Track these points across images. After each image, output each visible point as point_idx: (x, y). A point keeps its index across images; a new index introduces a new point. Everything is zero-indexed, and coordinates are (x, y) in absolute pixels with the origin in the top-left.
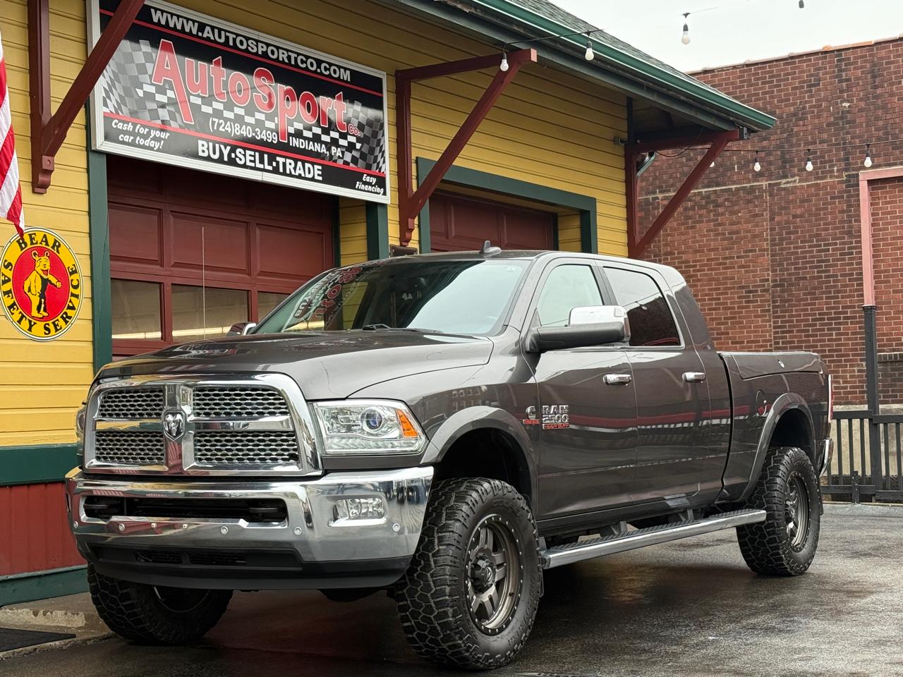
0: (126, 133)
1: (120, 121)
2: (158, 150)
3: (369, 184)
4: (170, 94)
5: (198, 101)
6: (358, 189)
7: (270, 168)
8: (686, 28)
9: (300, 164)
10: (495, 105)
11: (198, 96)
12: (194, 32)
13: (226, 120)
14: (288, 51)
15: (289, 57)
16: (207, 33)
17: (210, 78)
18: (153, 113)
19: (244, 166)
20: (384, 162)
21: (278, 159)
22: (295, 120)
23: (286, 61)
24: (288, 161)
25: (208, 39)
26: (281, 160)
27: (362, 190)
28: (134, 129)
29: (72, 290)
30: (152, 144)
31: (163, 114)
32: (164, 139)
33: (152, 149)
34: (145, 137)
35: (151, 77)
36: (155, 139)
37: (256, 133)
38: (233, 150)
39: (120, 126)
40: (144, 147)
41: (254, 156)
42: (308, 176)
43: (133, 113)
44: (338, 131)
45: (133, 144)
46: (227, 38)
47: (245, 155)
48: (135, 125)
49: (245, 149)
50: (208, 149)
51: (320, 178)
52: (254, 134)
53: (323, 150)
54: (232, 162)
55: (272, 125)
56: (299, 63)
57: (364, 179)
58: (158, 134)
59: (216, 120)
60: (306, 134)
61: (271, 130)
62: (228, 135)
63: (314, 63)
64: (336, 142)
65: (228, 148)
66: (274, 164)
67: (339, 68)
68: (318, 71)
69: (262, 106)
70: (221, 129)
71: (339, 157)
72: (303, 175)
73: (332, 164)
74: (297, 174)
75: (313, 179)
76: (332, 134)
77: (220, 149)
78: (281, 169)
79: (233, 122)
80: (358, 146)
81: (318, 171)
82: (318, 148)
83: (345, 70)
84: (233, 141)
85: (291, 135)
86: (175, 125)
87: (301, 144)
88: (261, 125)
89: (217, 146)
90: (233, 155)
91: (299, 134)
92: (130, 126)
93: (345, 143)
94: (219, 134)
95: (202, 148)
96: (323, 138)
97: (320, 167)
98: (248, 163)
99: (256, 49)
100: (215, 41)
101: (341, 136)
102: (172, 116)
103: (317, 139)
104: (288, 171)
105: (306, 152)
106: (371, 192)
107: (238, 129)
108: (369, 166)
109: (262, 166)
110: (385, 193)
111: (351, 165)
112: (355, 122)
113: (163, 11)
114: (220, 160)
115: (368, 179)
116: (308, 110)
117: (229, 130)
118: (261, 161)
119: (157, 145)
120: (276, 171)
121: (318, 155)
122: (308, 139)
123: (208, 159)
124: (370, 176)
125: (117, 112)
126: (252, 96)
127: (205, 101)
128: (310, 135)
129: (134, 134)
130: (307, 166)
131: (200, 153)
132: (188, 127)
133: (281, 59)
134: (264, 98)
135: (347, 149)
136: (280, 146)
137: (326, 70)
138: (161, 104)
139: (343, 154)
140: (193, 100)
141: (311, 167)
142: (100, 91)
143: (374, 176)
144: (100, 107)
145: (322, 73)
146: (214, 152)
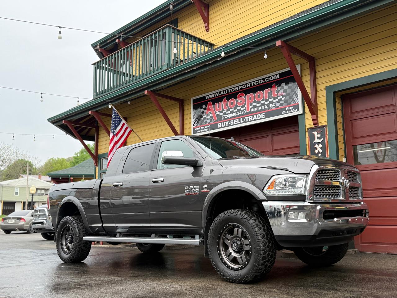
0: (198, 130)
1: (197, 128)
2: (207, 131)
3: (290, 110)
6: (283, 114)
7: (243, 122)
9: (255, 116)
11: (219, 112)
12: (218, 95)
13: (227, 114)
14: (250, 83)
15: (251, 85)
16: (222, 93)
17: (222, 105)
18: (206, 122)
19: (234, 125)
20: (298, 99)
21: (246, 118)
22: (253, 103)
23: (250, 86)
24: (250, 117)
25: (222, 95)
26: (247, 118)
27: (285, 114)
31: (209, 121)
32: (209, 128)
34: (203, 129)
35: (205, 113)
36: (206, 128)
37: (238, 114)
38: (230, 122)
40: (203, 132)
41: (237, 121)
42: (258, 118)
43: (201, 124)
44: (273, 98)
45: (200, 132)
46: (228, 91)
47: (233, 122)
49: (233, 120)
50: (221, 125)
51: (264, 117)
53: (266, 107)
54: (229, 125)
55: (244, 108)
56: (255, 84)
57: (286, 109)
58: (207, 127)
59: (224, 116)
60: (258, 105)
61: (243, 110)
62: (228, 118)
63: (262, 80)
64: (272, 102)
65: (228, 122)
66: (244, 120)
67: (274, 76)
68: (264, 82)
69: (240, 104)
70: (226, 117)
71: (273, 106)
72: (256, 119)
73: (270, 110)
74: (254, 119)
75: (261, 119)
76: (270, 100)
77: (225, 123)
78: (247, 121)
79: (230, 114)
80: (283, 99)
81: (263, 115)
82: (263, 107)
83: (277, 75)
84: (229, 119)
85: (252, 108)
86: (211, 123)
87: (256, 109)
88: (239, 110)
89: (224, 123)
90: (229, 123)
91: (255, 106)
92: (200, 128)
93: (277, 100)
94: (225, 119)
95: (220, 125)
96: (266, 103)
97: (264, 114)
98: (235, 123)
99: (238, 89)
100: (224, 94)
101: (275, 99)
102: (211, 121)
103: (263, 104)
104: (250, 120)
105: (258, 111)
106: (291, 113)
107: (231, 115)
108: (290, 104)
109: (240, 122)
110: (298, 111)
111: (280, 107)
112: (282, 91)
113: (209, 95)
114: (226, 126)
115: (289, 109)
116: (259, 97)
117: (228, 117)
118: (240, 121)
119: (206, 130)
120: (245, 122)
121: (263, 110)
122: (259, 107)
123: (222, 127)
124: (290, 107)
125: (197, 126)
126: (236, 103)
127: (221, 112)
128: (260, 105)
129: (201, 130)
130: (258, 115)
131: (219, 127)
132: (215, 121)
133: (247, 87)
134: (241, 102)
135: (277, 102)
136: (247, 113)
137: (267, 80)
138: (208, 119)
139: (275, 104)
140: (217, 113)
141: (260, 115)
142: (192, 123)
143: (292, 106)
144: (192, 127)
145: (265, 82)
146: (223, 125)
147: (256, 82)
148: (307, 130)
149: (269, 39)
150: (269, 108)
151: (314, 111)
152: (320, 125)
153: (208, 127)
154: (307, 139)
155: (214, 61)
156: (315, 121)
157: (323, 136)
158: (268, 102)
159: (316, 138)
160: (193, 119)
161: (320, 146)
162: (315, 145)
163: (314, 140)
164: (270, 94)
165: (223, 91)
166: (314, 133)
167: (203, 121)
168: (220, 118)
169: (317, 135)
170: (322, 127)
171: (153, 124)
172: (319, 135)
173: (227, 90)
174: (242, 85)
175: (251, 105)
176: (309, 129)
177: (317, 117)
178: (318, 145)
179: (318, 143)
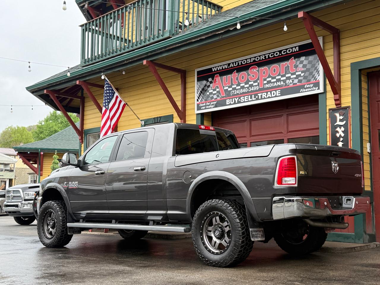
0: (203, 106)
1: (202, 104)
2: (213, 108)
3: (310, 88)
4: (218, 90)
5: (227, 88)
6: (302, 92)
7: (255, 99)
9: (269, 93)
11: (227, 86)
12: (226, 67)
13: (237, 90)
14: (264, 55)
15: (265, 57)
16: (231, 65)
17: (232, 79)
18: (212, 98)
19: (244, 102)
20: (319, 75)
21: (258, 95)
22: (268, 78)
23: (264, 58)
24: (263, 94)
25: (232, 67)
26: (260, 95)
27: (304, 92)
31: (215, 97)
32: (215, 104)
33: (211, 108)
34: (209, 105)
35: (211, 88)
36: (212, 105)
37: (249, 89)
38: (240, 98)
40: (209, 108)
41: (248, 97)
42: (273, 96)
43: (206, 100)
44: (291, 73)
45: (206, 109)
46: (238, 63)
47: (244, 99)
49: (244, 96)
50: (230, 101)
51: (280, 95)
52: (248, 90)
53: (282, 82)
54: (239, 102)
55: (256, 84)
56: (270, 56)
57: (305, 87)
58: (213, 103)
59: (233, 91)
60: (272, 81)
61: (256, 86)
62: (237, 94)
63: (278, 53)
64: (289, 78)
65: (238, 98)
66: (257, 97)
67: (292, 48)
68: (280, 54)
69: (252, 79)
70: (235, 93)
71: (291, 83)
72: (270, 96)
73: (286, 87)
74: (267, 97)
75: (276, 96)
76: (287, 76)
77: (235, 100)
78: (260, 98)
79: (240, 89)
80: (302, 75)
81: (278, 92)
82: (279, 83)
83: (295, 47)
84: (239, 96)
85: (266, 84)
86: (218, 98)
87: (270, 85)
88: (251, 86)
89: (233, 99)
90: (239, 100)
91: (269, 82)
92: (205, 104)
93: (295, 76)
94: (234, 95)
95: (228, 102)
96: (282, 79)
97: (280, 91)
98: (245, 100)
99: (250, 61)
100: (234, 67)
101: (292, 74)
102: (218, 96)
103: (279, 80)
104: (263, 97)
105: (272, 88)
106: (310, 91)
107: (242, 91)
108: (309, 81)
109: (251, 100)
110: (319, 89)
111: (298, 84)
112: (301, 66)
113: (216, 67)
114: (235, 103)
115: (308, 86)
116: (274, 72)
117: (238, 92)
118: (251, 98)
119: (213, 106)
120: (258, 99)
121: (279, 86)
122: (274, 82)
123: (230, 104)
124: (309, 84)
125: (201, 102)
126: (248, 77)
127: (229, 87)
128: (275, 80)
129: (206, 106)
130: (273, 92)
131: (227, 104)
132: (223, 97)
133: (261, 59)
134: (253, 76)
135: (295, 78)
136: (260, 90)
137: (284, 52)
138: (214, 94)
139: (293, 81)
140: (225, 88)
141: (275, 92)
142: (196, 98)
143: (312, 84)
144: (196, 102)
145: (282, 55)
146: (232, 102)
147: (271, 54)
148: (328, 111)
149: (289, 9)
150: (286, 84)
151: (336, 90)
152: (343, 106)
154: (328, 121)
155: (226, 30)
156: (338, 101)
157: (346, 118)
158: (284, 78)
159: (338, 120)
160: (197, 93)
161: (343, 129)
162: (336, 128)
163: (336, 122)
164: (287, 68)
165: (233, 63)
166: (336, 114)
167: (208, 96)
168: (228, 94)
169: (338, 117)
170: (345, 108)
171: (149, 97)
172: (341, 117)
173: (238, 61)
174: (255, 57)
175: (265, 80)
176: (330, 110)
177: (340, 97)
178: (340, 128)
179: (340, 126)
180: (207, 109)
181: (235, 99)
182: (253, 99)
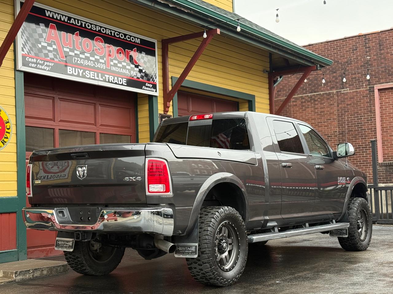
0: (33, 63)
1: (30, 58)
2: (48, 71)
3: (149, 87)
4: (54, 47)
5: (68, 50)
6: (144, 89)
7: (102, 79)
8: (277, 16)
9: (116, 78)
10: (202, 53)
11: (68, 48)
12: (66, 21)
13: (81, 58)
14: (110, 30)
15: (111, 33)
16: (72, 21)
17: (74, 41)
18: (46, 55)
20: (156, 78)
21: (106, 75)
22: (114, 59)
23: (110, 34)
24: (110, 77)
25: (73, 24)
26: (107, 76)
28: (37, 61)
29: (6, 130)
30: (45, 68)
31: (51, 55)
32: (51, 66)
33: (45, 70)
34: (42, 65)
35: (45, 39)
36: (47, 66)
37: (95, 64)
38: (84, 71)
39: (30, 60)
40: (41, 69)
41: (94, 74)
42: (120, 83)
43: (36, 55)
44: (134, 64)
45: (36, 68)
46: (82, 24)
47: (90, 74)
48: (37, 60)
49: (90, 71)
50: (72, 70)
51: (126, 84)
52: (94, 65)
53: (127, 72)
54: (84, 77)
55: (103, 61)
56: (116, 35)
57: (146, 85)
58: (48, 64)
59: (76, 58)
60: (119, 65)
61: (103, 63)
62: (82, 65)
63: (123, 35)
64: (133, 69)
65: (82, 71)
66: (104, 78)
67: (135, 38)
68: (125, 38)
69: (99, 53)
70: (79, 62)
71: (135, 76)
72: (117, 83)
73: (131, 78)
75: (123, 85)
76: (131, 66)
79: (85, 59)
80: (143, 71)
81: (124, 81)
83: (138, 38)
84: (84, 68)
85: (113, 66)
86: (56, 60)
87: (117, 69)
88: (98, 61)
89: (77, 69)
90: (84, 74)
91: (116, 65)
92: (35, 60)
93: (137, 69)
94: (77, 64)
95: (70, 70)
96: (127, 67)
97: (126, 80)
98: (91, 77)
99: (95, 28)
101: (135, 66)
102: (55, 56)
103: (124, 67)
104: (110, 81)
105: (119, 73)
106: (150, 90)
107: (86, 63)
108: (149, 80)
110: (156, 91)
111: (140, 79)
112: (142, 61)
113: (51, 11)
114: (78, 76)
115: (148, 85)
116: (120, 55)
117: (82, 63)
118: (98, 76)
119: (48, 68)
120: (105, 81)
121: (125, 74)
122: (120, 68)
123: (72, 75)
125: (28, 54)
126: (93, 48)
127: (71, 50)
128: (121, 66)
129: (36, 63)
130: (119, 79)
131: (68, 72)
132: (62, 61)
134: (100, 50)
135: (138, 72)
136: (107, 70)
137: (128, 38)
139: (136, 74)
140: (65, 49)
141: (121, 79)
142: (20, 45)
143: (151, 84)
144: (20, 52)
145: (127, 40)
146: (75, 72)
147: (116, 32)
150: (130, 75)
152: (168, 114)
153: (51, 64)
158: (129, 68)
160: (22, 37)
164: (131, 58)
165: (75, 19)
167: (40, 50)
168: (70, 60)
173: (81, 21)
174: (101, 27)
175: (112, 61)
176: (160, 114)
180: (39, 69)
181: (79, 70)
182: (100, 79)
